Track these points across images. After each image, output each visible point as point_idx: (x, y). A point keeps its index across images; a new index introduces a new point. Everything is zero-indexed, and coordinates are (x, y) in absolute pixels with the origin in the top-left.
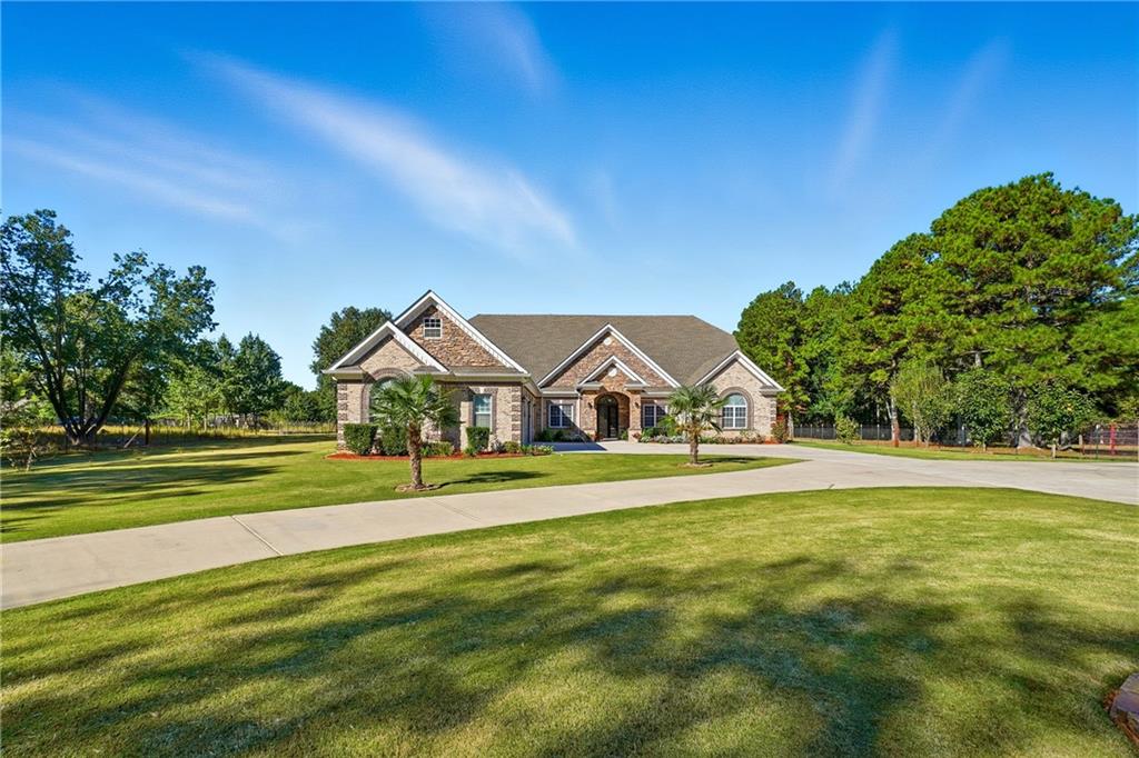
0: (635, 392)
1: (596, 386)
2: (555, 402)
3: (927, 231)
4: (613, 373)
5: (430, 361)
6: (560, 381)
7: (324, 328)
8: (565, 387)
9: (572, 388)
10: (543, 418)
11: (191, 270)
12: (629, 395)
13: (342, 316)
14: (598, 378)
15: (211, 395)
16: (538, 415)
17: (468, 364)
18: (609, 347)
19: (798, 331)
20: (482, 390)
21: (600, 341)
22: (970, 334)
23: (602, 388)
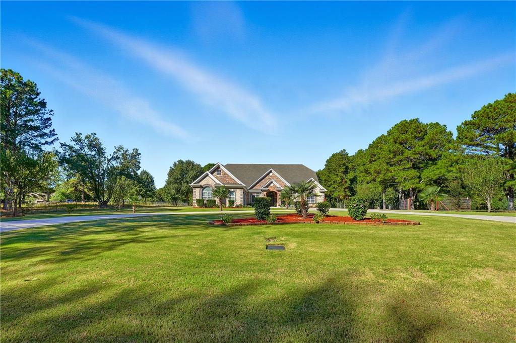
0: (279, 191)
1: (267, 189)
2: (253, 194)
3: (386, 134)
4: (272, 185)
5: (218, 182)
6: (255, 188)
7: (171, 167)
8: (257, 190)
9: (259, 190)
10: (249, 199)
11: (134, 150)
12: (277, 192)
13: (177, 163)
14: (267, 187)
15: (131, 191)
16: (248, 199)
17: (228, 183)
18: (271, 176)
19: (347, 168)
20: (232, 190)
21: (268, 174)
22: (391, 172)
23: (268, 190)
